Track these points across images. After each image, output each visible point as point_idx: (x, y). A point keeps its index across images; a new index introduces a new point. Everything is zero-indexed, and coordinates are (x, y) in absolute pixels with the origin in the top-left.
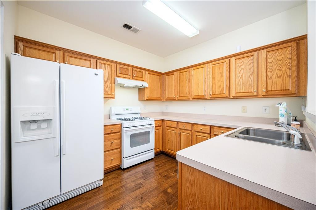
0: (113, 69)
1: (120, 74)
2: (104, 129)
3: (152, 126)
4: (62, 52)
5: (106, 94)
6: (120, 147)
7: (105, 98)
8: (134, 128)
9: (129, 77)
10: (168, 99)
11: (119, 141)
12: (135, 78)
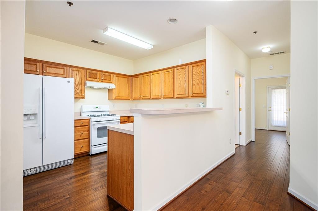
0: (83, 74)
1: (90, 78)
2: (75, 122)
3: (118, 121)
4: (41, 64)
5: (77, 95)
6: (89, 138)
7: (75, 98)
8: (101, 122)
9: (98, 80)
10: (135, 98)
11: (88, 132)
12: (104, 81)
